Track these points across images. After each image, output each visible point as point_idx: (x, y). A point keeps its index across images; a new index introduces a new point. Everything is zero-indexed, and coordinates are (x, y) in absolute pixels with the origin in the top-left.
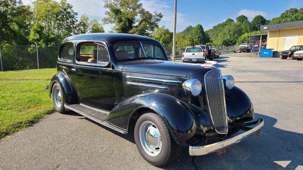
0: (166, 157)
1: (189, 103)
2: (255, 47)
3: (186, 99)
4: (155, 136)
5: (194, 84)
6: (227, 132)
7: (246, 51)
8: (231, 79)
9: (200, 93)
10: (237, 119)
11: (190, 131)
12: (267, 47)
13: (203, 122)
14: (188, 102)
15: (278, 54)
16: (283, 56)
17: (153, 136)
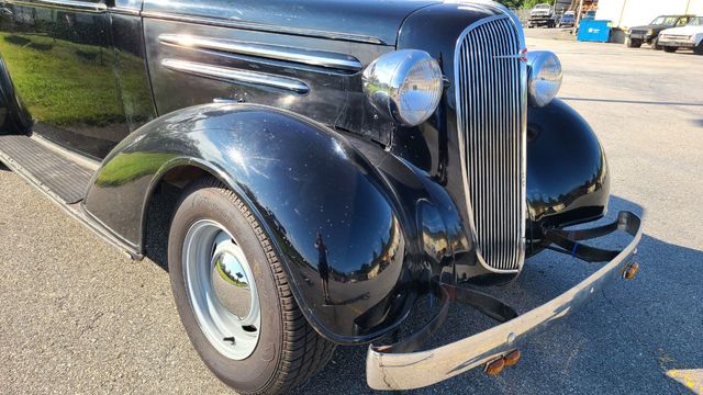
0: (275, 375)
1: (388, 150)
2: (566, 16)
3: (375, 136)
4: (241, 280)
5: (408, 71)
6: (521, 269)
7: (545, 24)
8: (551, 66)
9: (431, 112)
10: (555, 208)
11: (377, 268)
12: (598, 17)
13: (434, 224)
14: (384, 147)
15: (620, 34)
16: (633, 40)
17: (233, 279)
